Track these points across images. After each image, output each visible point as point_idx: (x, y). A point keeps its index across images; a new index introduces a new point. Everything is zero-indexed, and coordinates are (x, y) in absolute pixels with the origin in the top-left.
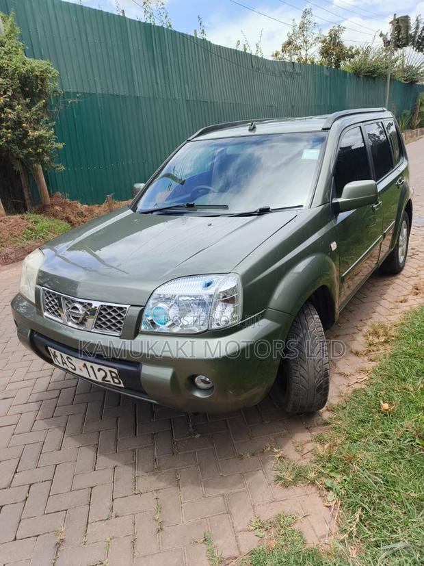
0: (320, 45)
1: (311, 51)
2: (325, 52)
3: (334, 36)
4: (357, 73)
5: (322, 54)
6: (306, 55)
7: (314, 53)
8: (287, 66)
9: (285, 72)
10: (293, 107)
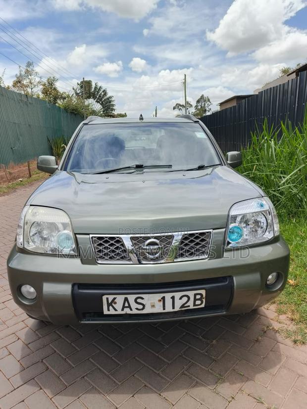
0: (41, 87)
1: (35, 90)
2: (45, 92)
3: (51, 83)
4: (66, 109)
5: (43, 93)
6: (32, 92)
7: (38, 91)
8: (22, 97)
9: (21, 100)
10: (29, 125)
